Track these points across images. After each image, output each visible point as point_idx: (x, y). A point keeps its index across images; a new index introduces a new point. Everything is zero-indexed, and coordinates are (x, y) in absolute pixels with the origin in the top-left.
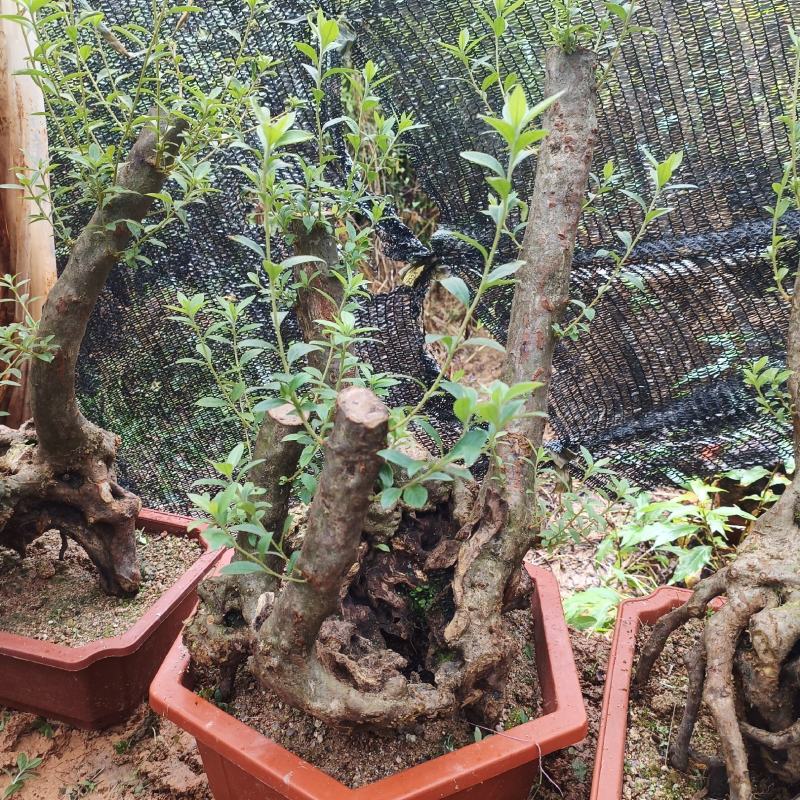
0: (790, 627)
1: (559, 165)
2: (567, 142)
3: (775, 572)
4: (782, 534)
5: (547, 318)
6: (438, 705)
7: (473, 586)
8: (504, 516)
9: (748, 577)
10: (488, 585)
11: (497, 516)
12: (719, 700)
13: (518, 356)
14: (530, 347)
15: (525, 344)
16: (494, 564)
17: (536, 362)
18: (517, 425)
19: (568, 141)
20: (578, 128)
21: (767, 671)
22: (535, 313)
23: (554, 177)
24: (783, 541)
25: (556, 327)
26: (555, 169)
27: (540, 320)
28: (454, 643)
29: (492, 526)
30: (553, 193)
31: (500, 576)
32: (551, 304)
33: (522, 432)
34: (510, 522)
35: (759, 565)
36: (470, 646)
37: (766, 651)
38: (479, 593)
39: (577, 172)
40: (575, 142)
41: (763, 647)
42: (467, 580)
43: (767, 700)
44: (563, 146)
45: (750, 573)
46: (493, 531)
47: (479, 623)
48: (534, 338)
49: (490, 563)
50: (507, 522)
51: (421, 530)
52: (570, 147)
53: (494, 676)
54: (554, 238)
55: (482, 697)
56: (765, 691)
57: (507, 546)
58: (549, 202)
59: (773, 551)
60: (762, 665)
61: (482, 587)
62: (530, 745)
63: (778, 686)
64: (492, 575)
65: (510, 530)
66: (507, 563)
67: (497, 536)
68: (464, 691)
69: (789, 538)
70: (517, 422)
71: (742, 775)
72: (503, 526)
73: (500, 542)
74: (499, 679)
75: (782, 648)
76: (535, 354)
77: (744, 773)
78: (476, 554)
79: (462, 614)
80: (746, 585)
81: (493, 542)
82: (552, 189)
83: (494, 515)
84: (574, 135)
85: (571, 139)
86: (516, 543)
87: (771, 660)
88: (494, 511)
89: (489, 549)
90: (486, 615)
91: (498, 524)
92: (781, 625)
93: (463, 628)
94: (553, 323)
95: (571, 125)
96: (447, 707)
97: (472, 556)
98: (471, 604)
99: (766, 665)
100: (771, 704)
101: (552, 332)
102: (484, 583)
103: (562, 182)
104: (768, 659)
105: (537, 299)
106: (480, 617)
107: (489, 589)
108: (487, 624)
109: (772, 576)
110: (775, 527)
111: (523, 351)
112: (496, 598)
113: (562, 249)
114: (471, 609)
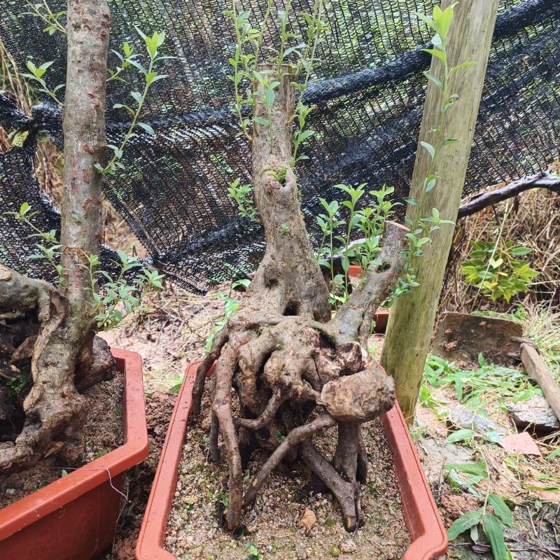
0: (259, 350)
1: (81, 40)
2: (85, 23)
3: (254, 319)
4: (259, 294)
5: (90, 159)
6: (12, 457)
7: (46, 365)
8: (66, 309)
9: (239, 325)
10: (58, 363)
11: (61, 309)
12: (222, 407)
13: (70, 189)
14: (78, 182)
15: (74, 179)
16: (63, 346)
17: (84, 193)
18: (75, 241)
19: (85, 21)
20: (93, 13)
21: (249, 381)
22: (79, 155)
23: (78, 49)
24: (260, 299)
25: (98, 166)
26: (78, 43)
27: (83, 161)
28: (30, 410)
29: (58, 318)
30: (79, 62)
31: (68, 354)
32: (91, 148)
33: (80, 246)
34: (72, 313)
35: (245, 316)
36: (44, 410)
37: (246, 368)
38: (51, 370)
39: (95, 46)
40: (91, 22)
41: (244, 366)
42: (41, 361)
43: (251, 400)
44: (83, 25)
45: (240, 322)
46: (58, 322)
47: (52, 392)
48: (81, 174)
49: (59, 346)
50: (69, 313)
51: (13, 334)
52: (87, 26)
53: (70, 429)
54: (85, 97)
55: (63, 447)
56: (249, 394)
57: (72, 331)
58: (77, 68)
59: (255, 306)
60: (247, 378)
61: (54, 364)
62: (101, 471)
63: (257, 389)
64: (62, 355)
65: (73, 319)
66: (74, 344)
67: (63, 325)
68: (43, 444)
69: (264, 295)
70: (74, 238)
71: (233, 450)
72: (66, 316)
73: (66, 329)
74: (75, 430)
75: (255, 364)
76: (83, 186)
77: (235, 448)
78: (47, 341)
79: (37, 388)
80: (239, 330)
81: (60, 330)
82: (78, 59)
83: (58, 309)
84: (89, 17)
85: (87, 20)
86: (79, 328)
87: (250, 373)
88: (57, 306)
89: (57, 335)
90: (58, 385)
91: (62, 316)
92: (254, 350)
93: (37, 397)
94: (95, 163)
95: (86, 9)
96: (22, 457)
97: (44, 343)
98: (44, 379)
99: (248, 378)
100: (254, 402)
101: (95, 170)
102: (55, 361)
103: (85, 54)
104: (248, 373)
105: (79, 145)
106: (53, 387)
107: (59, 365)
108: (60, 391)
109: (253, 321)
110: (255, 290)
111: (73, 185)
112: (67, 371)
113: (93, 106)
114: (44, 383)
